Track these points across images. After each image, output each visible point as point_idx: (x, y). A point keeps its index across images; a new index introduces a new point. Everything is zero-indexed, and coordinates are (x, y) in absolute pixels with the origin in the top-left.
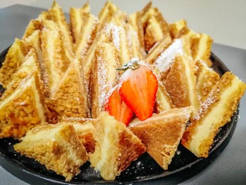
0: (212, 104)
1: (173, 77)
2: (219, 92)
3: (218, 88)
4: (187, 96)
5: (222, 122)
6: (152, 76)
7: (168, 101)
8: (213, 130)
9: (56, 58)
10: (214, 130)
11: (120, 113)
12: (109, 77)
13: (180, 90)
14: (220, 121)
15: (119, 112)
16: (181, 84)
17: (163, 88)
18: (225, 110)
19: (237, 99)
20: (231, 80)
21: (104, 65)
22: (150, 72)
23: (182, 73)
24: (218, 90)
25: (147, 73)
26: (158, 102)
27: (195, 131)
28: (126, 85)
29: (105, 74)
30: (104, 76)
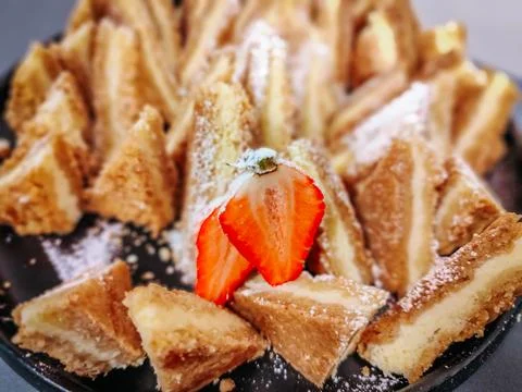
0: (448, 283)
1: (380, 185)
2: (474, 259)
3: (475, 248)
5: (462, 333)
6: (310, 192)
7: (351, 242)
8: (433, 345)
9: (122, 93)
10: (436, 345)
11: (226, 258)
12: (218, 167)
13: (388, 220)
14: (459, 328)
15: (223, 255)
18: (478, 307)
19: (513, 289)
20: (514, 237)
21: (210, 136)
22: (305, 181)
23: (402, 182)
24: (474, 254)
25: (297, 183)
26: (325, 245)
28: (235, 208)
29: (211, 158)
30: (206, 162)
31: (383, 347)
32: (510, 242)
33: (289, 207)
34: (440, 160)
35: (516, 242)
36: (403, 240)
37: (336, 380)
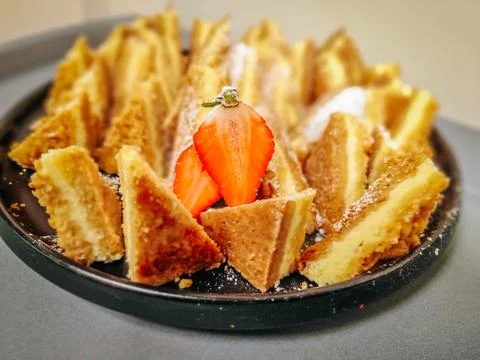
0: (369, 204)
1: (322, 150)
2: (388, 185)
3: (389, 176)
4: (338, 189)
5: (381, 244)
6: (262, 130)
8: (358, 255)
10: (361, 254)
13: (327, 175)
14: (378, 240)
16: (331, 164)
17: (295, 165)
18: (393, 219)
19: (419, 201)
20: (418, 164)
22: (260, 120)
23: (338, 143)
24: (389, 180)
25: (253, 120)
27: (327, 250)
28: (206, 130)
29: (194, 117)
30: (190, 120)
31: (318, 262)
32: (415, 169)
33: (246, 139)
34: (370, 131)
35: (419, 168)
36: (341, 189)
37: (278, 290)
